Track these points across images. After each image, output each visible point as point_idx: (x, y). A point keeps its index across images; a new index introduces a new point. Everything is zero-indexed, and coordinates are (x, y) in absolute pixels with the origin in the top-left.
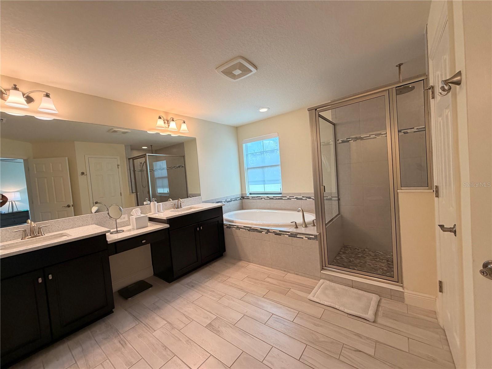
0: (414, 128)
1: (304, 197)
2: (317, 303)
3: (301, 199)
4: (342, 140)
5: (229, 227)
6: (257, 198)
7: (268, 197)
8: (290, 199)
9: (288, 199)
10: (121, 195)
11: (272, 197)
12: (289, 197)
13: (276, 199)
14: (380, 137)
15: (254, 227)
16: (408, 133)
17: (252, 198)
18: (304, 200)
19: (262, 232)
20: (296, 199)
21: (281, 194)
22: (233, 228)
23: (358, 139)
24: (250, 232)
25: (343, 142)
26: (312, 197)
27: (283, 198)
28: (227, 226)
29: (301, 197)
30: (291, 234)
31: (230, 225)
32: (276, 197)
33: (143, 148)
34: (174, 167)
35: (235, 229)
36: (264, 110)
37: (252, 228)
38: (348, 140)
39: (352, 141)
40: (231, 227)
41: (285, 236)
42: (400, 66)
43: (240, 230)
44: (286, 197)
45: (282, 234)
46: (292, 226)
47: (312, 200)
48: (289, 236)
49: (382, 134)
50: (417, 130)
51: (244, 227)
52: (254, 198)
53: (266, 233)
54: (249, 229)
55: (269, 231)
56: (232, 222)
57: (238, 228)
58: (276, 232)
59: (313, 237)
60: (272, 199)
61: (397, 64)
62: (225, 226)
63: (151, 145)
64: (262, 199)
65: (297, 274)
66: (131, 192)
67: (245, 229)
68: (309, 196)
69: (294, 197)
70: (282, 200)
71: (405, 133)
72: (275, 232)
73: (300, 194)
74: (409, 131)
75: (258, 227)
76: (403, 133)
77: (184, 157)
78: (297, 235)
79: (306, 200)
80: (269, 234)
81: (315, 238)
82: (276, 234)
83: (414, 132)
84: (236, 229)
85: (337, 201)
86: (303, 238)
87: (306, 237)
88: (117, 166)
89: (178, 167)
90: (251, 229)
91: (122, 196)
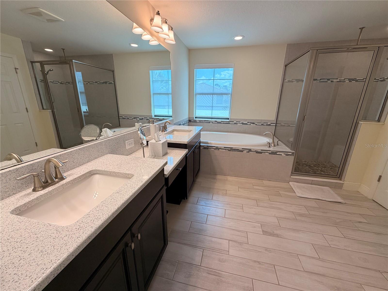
0: (337, 79)
1: (249, 122)
2: (306, 198)
3: (246, 124)
4: (288, 80)
5: (207, 148)
6: (204, 122)
7: (216, 121)
8: (237, 124)
9: (235, 123)
10: (27, 112)
11: (220, 122)
12: (236, 122)
13: (224, 123)
14: (315, 82)
15: (236, 148)
16: (333, 82)
17: (199, 122)
18: (248, 124)
19: (244, 152)
20: (242, 124)
21: (228, 119)
22: (211, 148)
23: (299, 81)
24: (231, 152)
25: (289, 81)
26: (255, 123)
27: (230, 123)
28: (204, 147)
29: (246, 122)
30: (271, 152)
31: (207, 146)
32: (224, 121)
33: (46, 50)
34: (96, 82)
35: (213, 149)
36: (238, 38)
37: (233, 148)
38: (293, 80)
39: (296, 82)
40: (209, 148)
41: (266, 153)
42: (362, 29)
43: (219, 150)
44: (233, 122)
45: (263, 152)
46: (267, 145)
47: (255, 125)
48: (269, 154)
49: (318, 80)
50: (339, 81)
51: (224, 147)
52: (201, 122)
53: (247, 152)
54: (229, 149)
55: (251, 150)
56: (207, 143)
57: (217, 148)
58: (258, 151)
59: (291, 153)
60: (220, 123)
61: (361, 27)
62: (202, 147)
63: (63, 49)
64: (209, 122)
65: (269, 180)
66: (42, 108)
67: (226, 149)
68: (253, 122)
69: (240, 122)
70: (229, 124)
71: (332, 81)
72: (256, 151)
73: (246, 120)
74: (334, 80)
75: (240, 148)
76: (330, 82)
77: (113, 71)
78: (277, 153)
79: (251, 125)
80: (250, 153)
81: (292, 155)
82: (257, 152)
83: (337, 82)
84: (215, 150)
85: (275, 126)
86: (281, 155)
87: (284, 154)
88: (14, 70)
89: (103, 83)
90: (231, 149)
91: (29, 113)
